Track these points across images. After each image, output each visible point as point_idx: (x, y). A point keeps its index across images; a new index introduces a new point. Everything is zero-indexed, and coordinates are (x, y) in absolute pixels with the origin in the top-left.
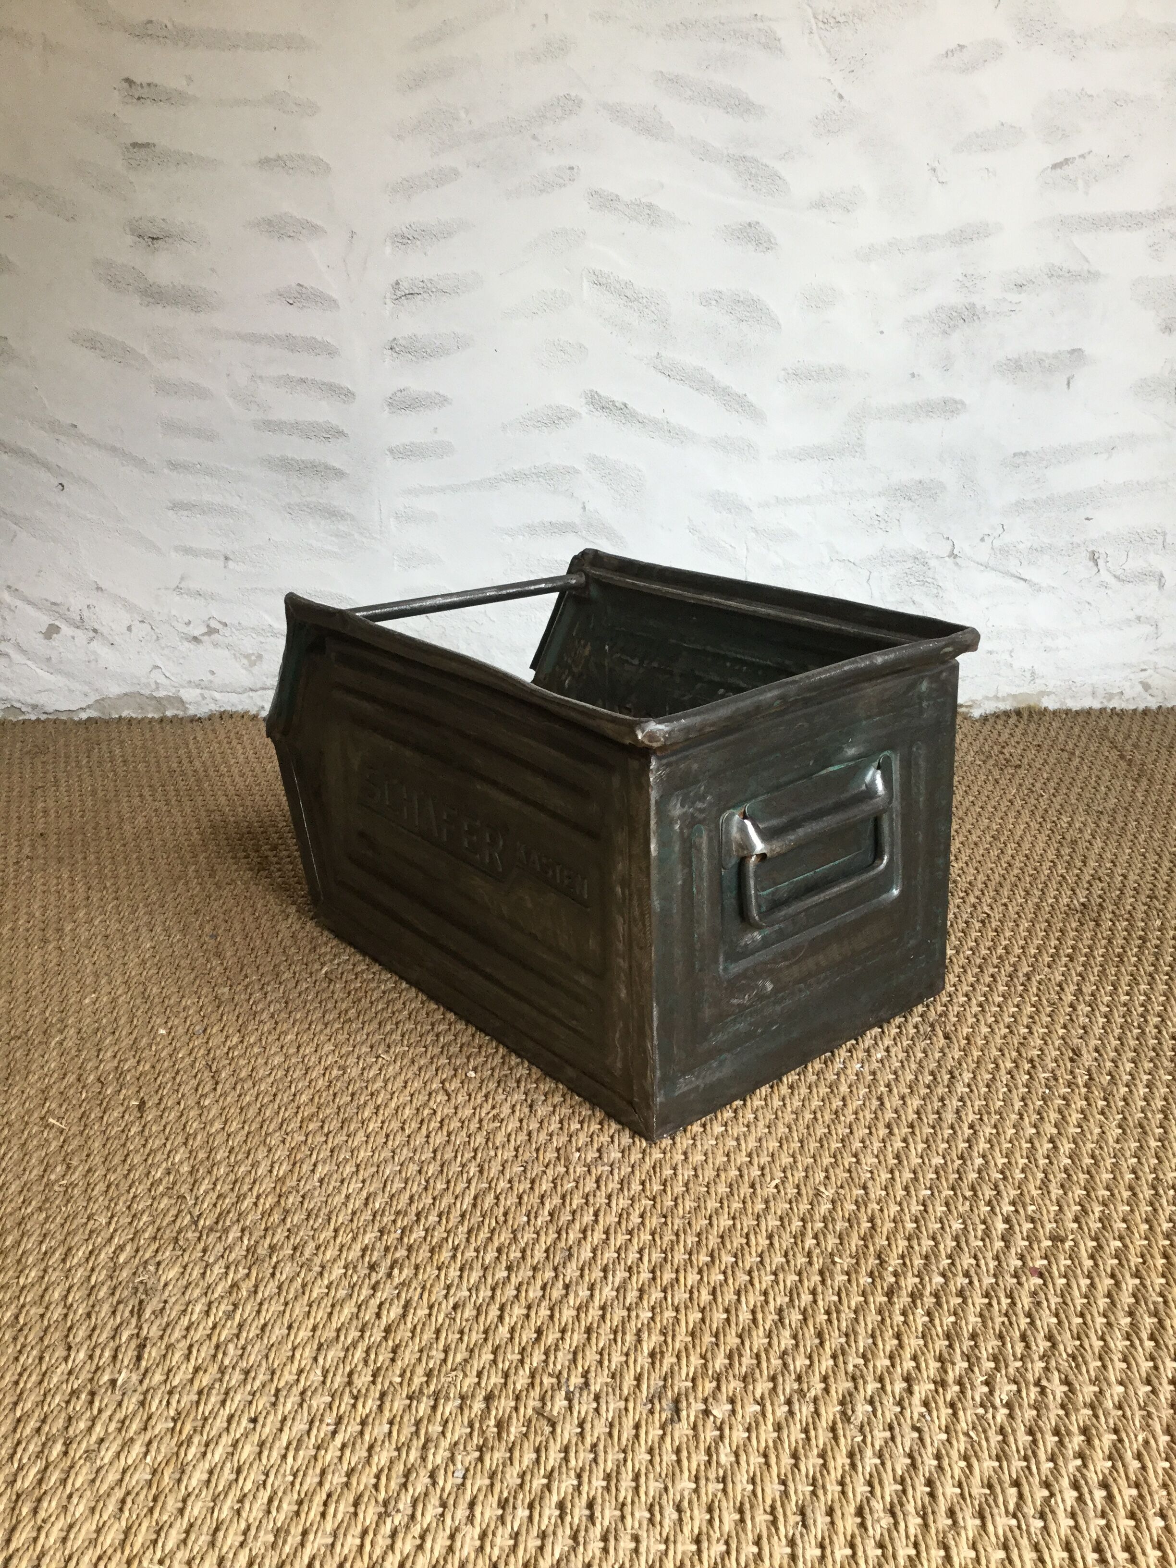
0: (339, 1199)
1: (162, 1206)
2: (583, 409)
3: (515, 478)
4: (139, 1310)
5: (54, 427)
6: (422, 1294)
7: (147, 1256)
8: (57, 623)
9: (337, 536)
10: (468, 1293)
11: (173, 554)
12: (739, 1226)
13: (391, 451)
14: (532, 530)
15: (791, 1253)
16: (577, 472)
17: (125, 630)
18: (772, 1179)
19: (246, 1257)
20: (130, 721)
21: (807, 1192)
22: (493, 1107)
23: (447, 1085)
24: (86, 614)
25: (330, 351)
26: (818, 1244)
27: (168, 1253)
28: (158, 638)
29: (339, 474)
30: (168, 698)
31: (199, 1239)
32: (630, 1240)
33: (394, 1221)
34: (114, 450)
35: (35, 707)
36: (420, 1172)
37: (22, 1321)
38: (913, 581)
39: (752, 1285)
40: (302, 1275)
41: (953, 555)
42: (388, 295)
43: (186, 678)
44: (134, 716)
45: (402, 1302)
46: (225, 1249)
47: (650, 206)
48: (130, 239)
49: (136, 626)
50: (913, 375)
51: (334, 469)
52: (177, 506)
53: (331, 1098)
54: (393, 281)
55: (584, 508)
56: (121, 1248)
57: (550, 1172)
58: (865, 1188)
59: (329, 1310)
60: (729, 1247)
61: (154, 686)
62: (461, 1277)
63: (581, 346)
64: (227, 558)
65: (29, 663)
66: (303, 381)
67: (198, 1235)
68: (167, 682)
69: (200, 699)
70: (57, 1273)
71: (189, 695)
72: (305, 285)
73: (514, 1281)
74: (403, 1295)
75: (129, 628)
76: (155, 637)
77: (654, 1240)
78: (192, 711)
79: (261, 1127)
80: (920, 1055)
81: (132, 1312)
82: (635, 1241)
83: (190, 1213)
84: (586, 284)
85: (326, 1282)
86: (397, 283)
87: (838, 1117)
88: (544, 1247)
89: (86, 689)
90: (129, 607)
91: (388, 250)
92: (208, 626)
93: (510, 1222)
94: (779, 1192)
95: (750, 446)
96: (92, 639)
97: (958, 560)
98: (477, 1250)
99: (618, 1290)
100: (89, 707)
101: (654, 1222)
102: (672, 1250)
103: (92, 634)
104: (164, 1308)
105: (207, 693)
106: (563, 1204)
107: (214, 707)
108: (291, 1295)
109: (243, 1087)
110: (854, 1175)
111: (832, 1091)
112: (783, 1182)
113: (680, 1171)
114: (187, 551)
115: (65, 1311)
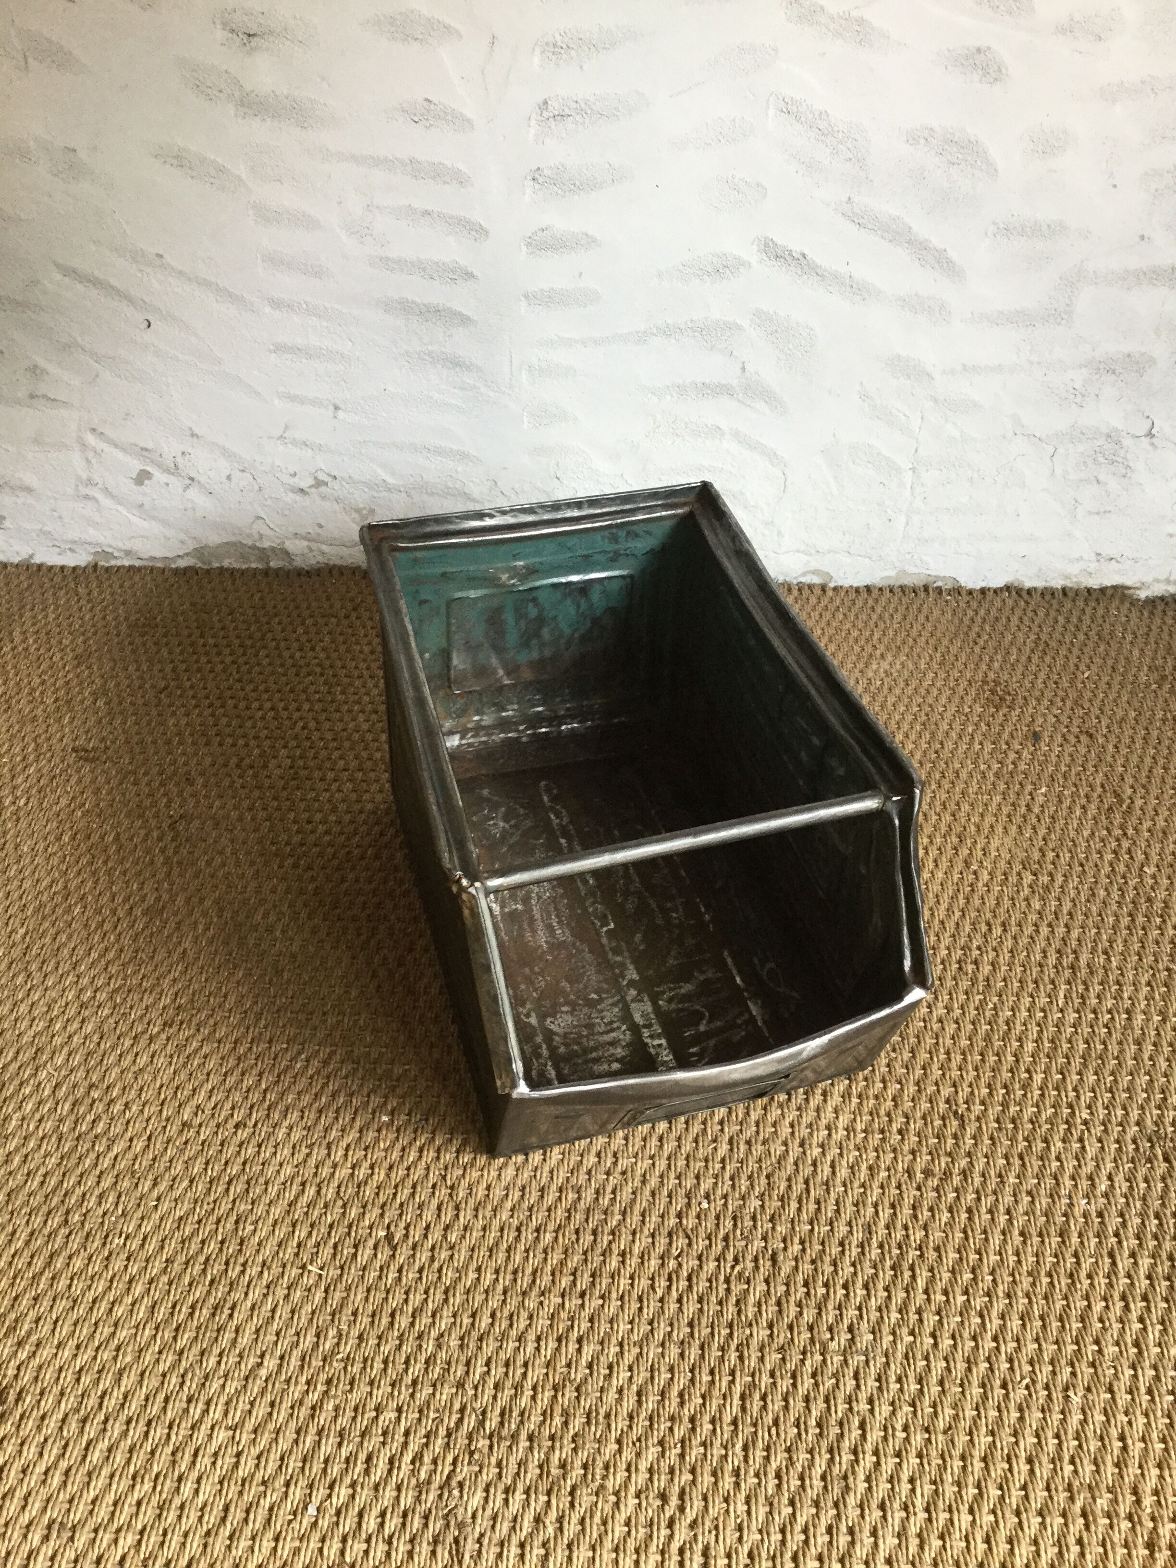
0: (612, 1395)
1: (444, 1397)
2: (752, 255)
3: (667, 332)
4: (457, 1551)
5: (136, 256)
6: (717, 1536)
7: (446, 1472)
8: (148, 469)
9: (461, 388)
10: (759, 1537)
11: (276, 401)
12: (999, 1445)
13: (526, 297)
14: (681, 390)
15: (1053, 1486)
16: (740, 328)
17: (224, 480)
18: (1023, 1378)
19: (541, 1476)
20: (232, 572)
21: (1058, 1395)
22: (736, 1260)
23: (684, 1222)
24: (180, 460)
25: (460, 179)
26: (1076, 1472)
27: (465, 1469)
28: (260, 489)
29: (464, 320)
30: (273, 549)
31: (491, 1447)
32: (900, 1464)
33: (671, 1429)
34: (205, 284)
35: (128, 553)
36: (682, 1355)
37: (348, 1560)
38: (1101, 459)
39: (1022, 1529)
40: (600, 1505)
41: (1150, 435)
42: (534, 116)
43: (292, 529)
44: (236, 565)
45: (700, 1546)
46: (519, 1465)
47: (861, 21)
48: (220, 34)
49: (236, 475)
50: (1142, 238)
51: (460, 314)
52: (279, 348)
53: (574, 1237)
54: (540, 100)
55: (743, 369)
56: (417, 1458)
57: (808, 1363)
58: (1111, 1390)
59: (635, 1557)
60: (993, 1475)
61: (257, 537)
62: (749, 1513)
63: (759, 185)
64: (337, 408)
65: (120, 508)
66: (427, 213)
67: (487, 1442)
68: (271, 533)
69: (306, 551)
70: (365, 1492)
71: (295, 546)
72: (435, 100)
73: (801, 1520)
74: (700, 1538)
75: (229, 478)
76: (256, 487)
77: (922, 1464)
78: (298, 562)
79: (515, 1280)
80: (1143, 1185)
81: (450, 1553)
82: (905, 1466)
83: (474, 1410)
84: (772, 112)
85: (624, 1516)
86: (546, 103)
87: (1073, 1282)
88: (820, 1472)
89: (182, 536)
90: (226, 453)
91: (536, 60)
92: (316, 478)
93: (783, 1436)
94: (1030, 1395)
95: (942, 307)
96: (187, 487)
97: (1154, 440)
98: (757, 1475)
99: (899, 1536)
100: (187, 554)
101: (918, 1439)
102: (942, 1481)
103: (188, 482)
104: (479, 1552)
105: (314, 546)
106: (829, 1408)
107: (320, 558)
108: (595, 1535)
109: (484, 1217)
110: (1100, 1370)
111: (1063, 1242)
112: (1034, 1382)
113: (933, 1364)
114: (293, 398)
115: (386, 1548)
